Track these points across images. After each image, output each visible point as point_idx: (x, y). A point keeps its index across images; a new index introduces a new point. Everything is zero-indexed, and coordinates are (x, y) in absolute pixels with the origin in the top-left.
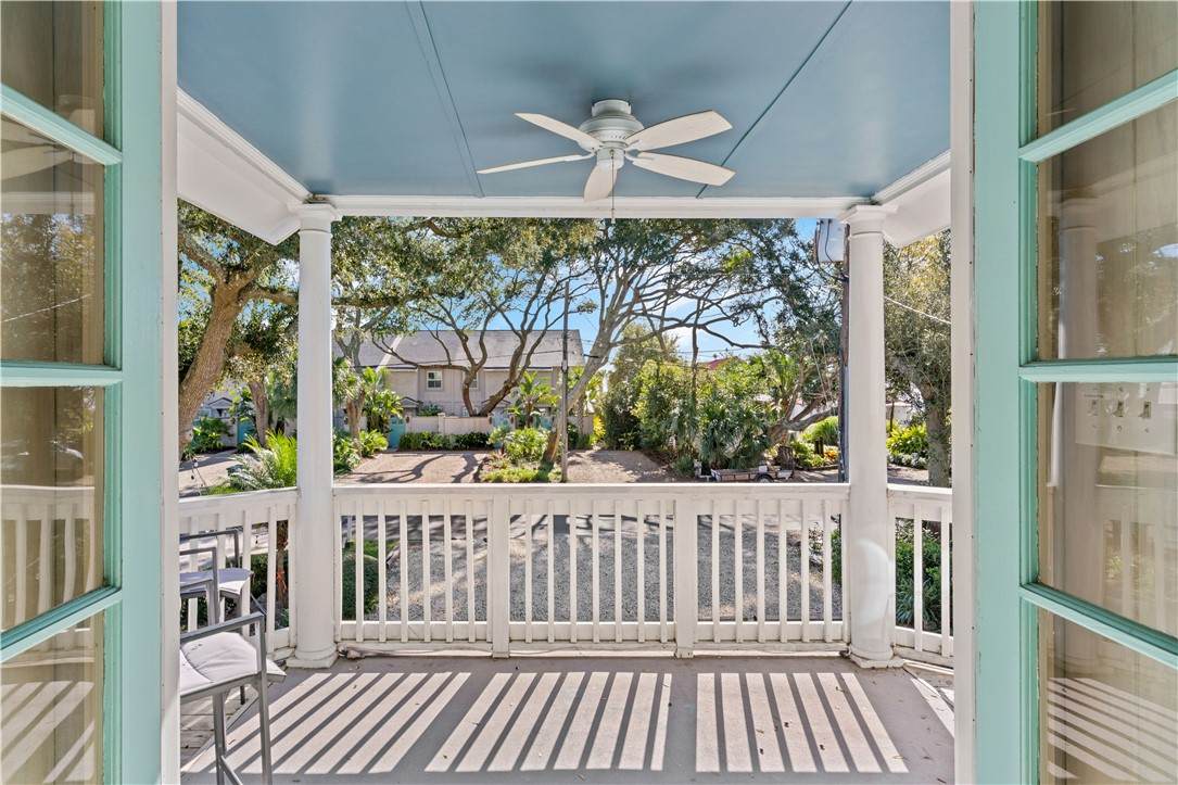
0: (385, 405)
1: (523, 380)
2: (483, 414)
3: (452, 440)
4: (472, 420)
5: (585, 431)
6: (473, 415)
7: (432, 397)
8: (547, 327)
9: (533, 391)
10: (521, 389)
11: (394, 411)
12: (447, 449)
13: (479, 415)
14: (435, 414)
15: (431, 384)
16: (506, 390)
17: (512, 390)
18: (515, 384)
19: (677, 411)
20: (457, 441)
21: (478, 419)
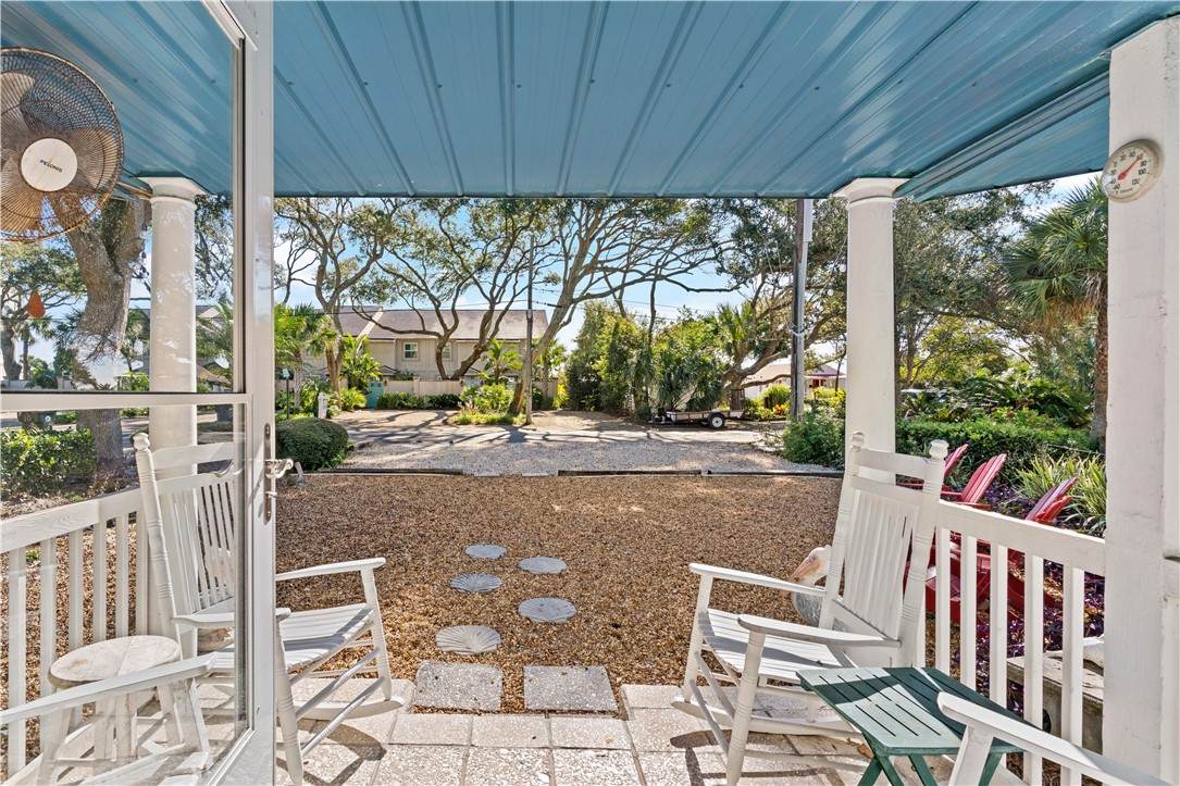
0: (365, 368)
1: (492, 346)
2: (455, 378)
3: (426, 400)
4: (444, 383)
5: (550, 393)
6: (445, 378)
7: (408, 366)
8: (515, 296)
9: (502, 357)
10: (489, 354)
11: (372, 374)
12: (422, 409)
13: (452, 379)
14: (411, 379)
15: (408, 355)
16: (477, 354)
17: (482, 355)
18: (484, 349)
19: (634, 360)
20: (431, 401)
21: (450, 383)
